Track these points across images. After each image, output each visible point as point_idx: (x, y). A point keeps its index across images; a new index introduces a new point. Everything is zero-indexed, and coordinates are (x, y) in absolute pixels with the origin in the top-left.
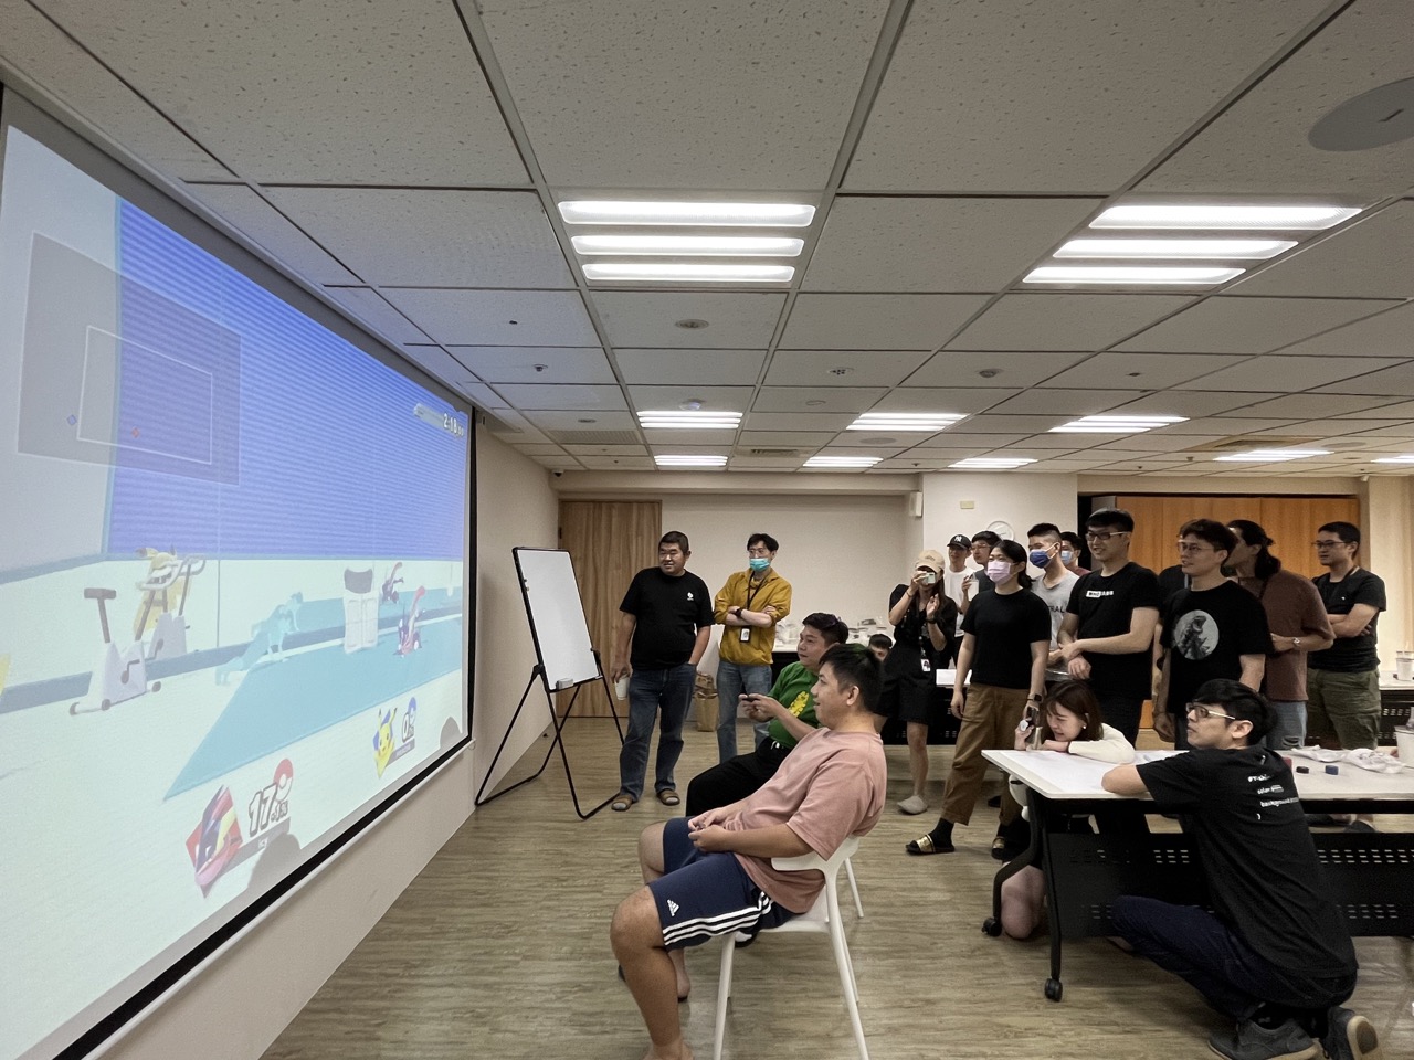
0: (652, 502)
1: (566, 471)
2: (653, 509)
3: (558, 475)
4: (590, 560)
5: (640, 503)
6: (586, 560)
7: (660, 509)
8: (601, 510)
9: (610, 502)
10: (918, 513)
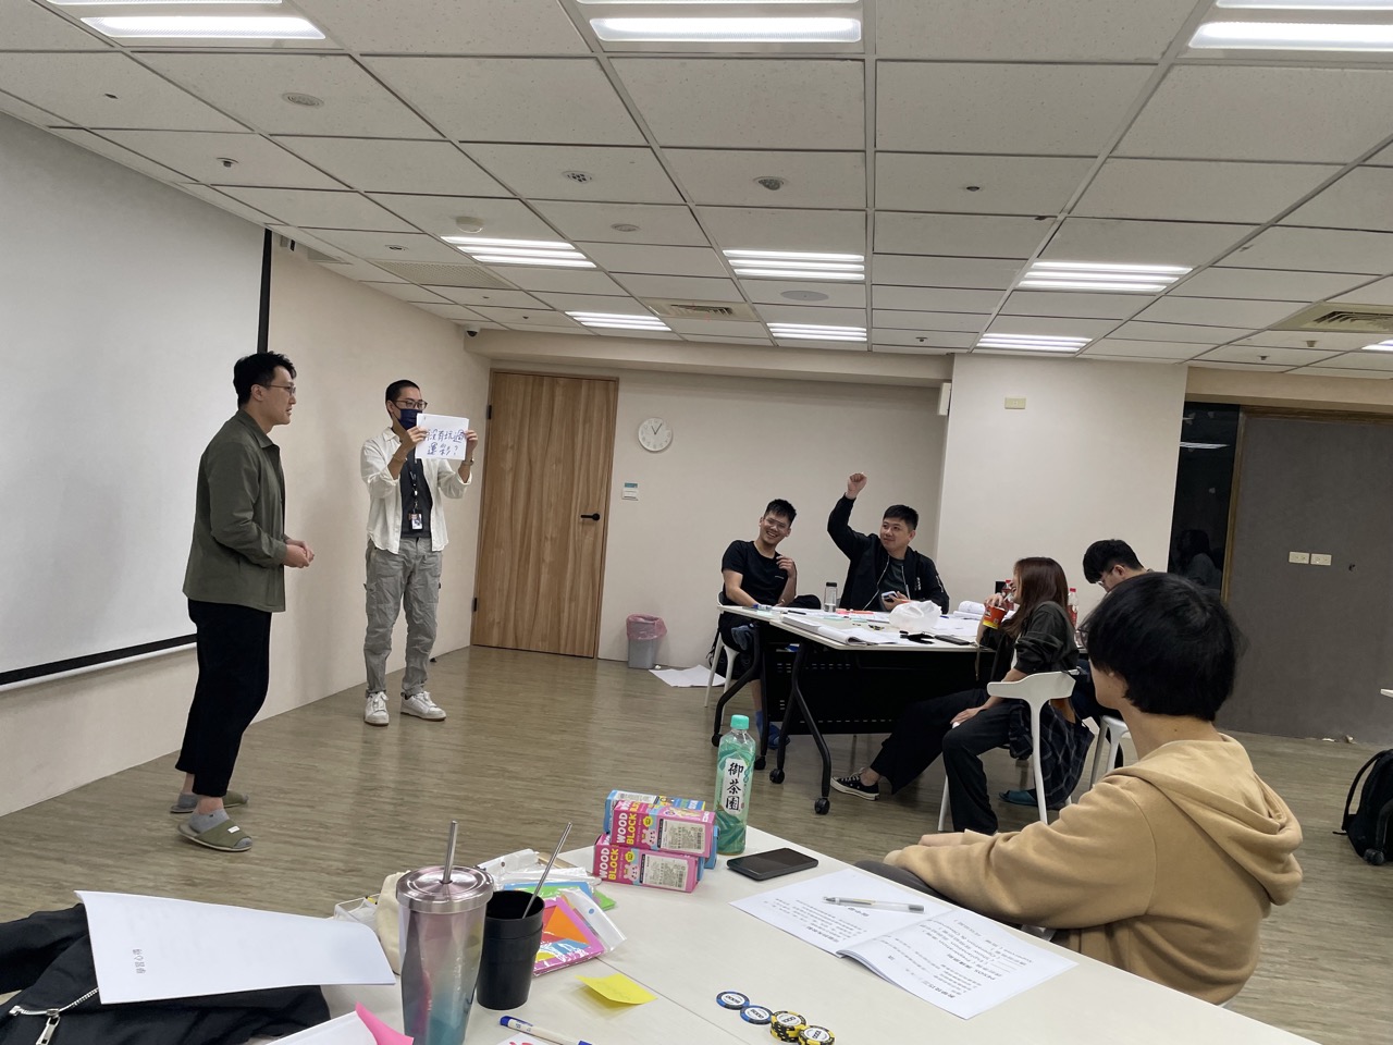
0: (607, 380)
2: (607, 390)
3: (472, 334)
4: (525, 449)
5: (591, 379)
6: (519, 450)
7: (616, 390)
8: (542, 385)
9: (554, 377)
10: (942, 411)
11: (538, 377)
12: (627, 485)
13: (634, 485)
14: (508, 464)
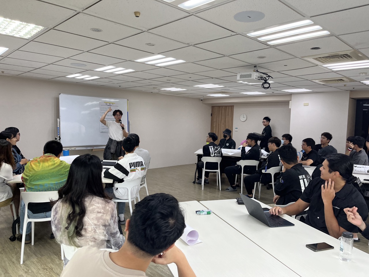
0: (232, 106)
1: (203, 99)
2: (232, 108)
3: (202, 100)
4: (217, 122)
5: (229, 106)
6: (216, 122)
7: (233, 108)
8: (220, 108)
9: (222, 106)
10: (290, 108)
11: (219, 107)
12: (236, 128)
13: (237, 128)
14: (215, 126)
